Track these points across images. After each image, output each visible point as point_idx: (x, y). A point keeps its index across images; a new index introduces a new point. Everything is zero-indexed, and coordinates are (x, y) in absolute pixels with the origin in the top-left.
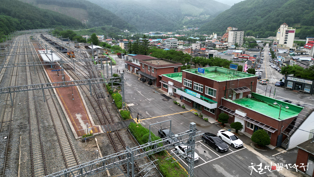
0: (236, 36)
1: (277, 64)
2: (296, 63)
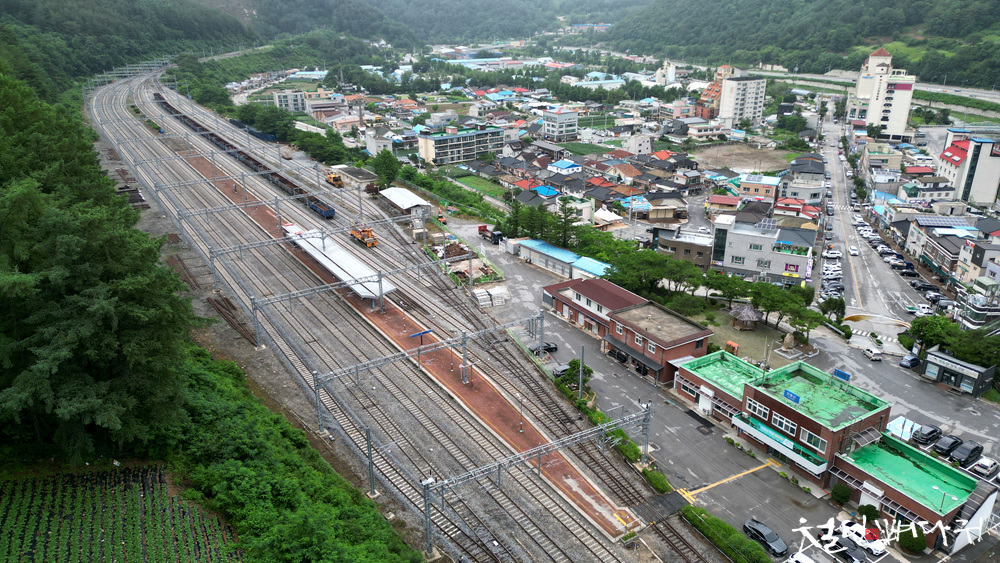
0: (744, 95)
1: (873, 220)
2: (924, 239)
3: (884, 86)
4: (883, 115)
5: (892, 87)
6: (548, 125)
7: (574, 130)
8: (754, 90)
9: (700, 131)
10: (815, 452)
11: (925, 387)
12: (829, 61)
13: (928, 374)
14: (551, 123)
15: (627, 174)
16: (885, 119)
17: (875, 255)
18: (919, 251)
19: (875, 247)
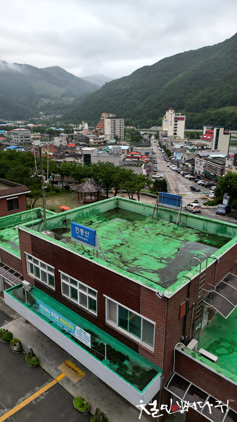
0: (114, 125)
1: (177, 163)
2: (204, 162)
3: (173, 119)
4: (174, 132)
5: (177, 119)
6: (15, 137)
8: (119, 123)
9: (94, 140)
12: (151, 124)
15: (50, 151)
17: (180, 176)
18: (202, 171)
19: (179, 173)
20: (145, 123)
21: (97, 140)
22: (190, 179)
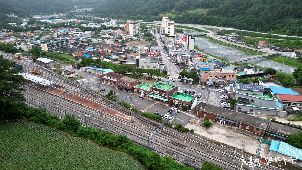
0: (135, 27)
1: (170, 55)
2: (181, 58)
3: (168, 24)
4: (168, 31)
5: (169, 24)
6: (82, 38)
7: (90, 39)
8: (137, 26)
9: (126, 38)
10: (165, 97)
11: (184, 84)
12: (154, 18)
13: (184, 82)
14: (83, 37)
15: (109, 50)
16: (169, 32)
17: (171, 63)
18: (180, 61)
19: (171, 61)
20: (150, 18)
21: (127, 37)
22: (175, 65)
